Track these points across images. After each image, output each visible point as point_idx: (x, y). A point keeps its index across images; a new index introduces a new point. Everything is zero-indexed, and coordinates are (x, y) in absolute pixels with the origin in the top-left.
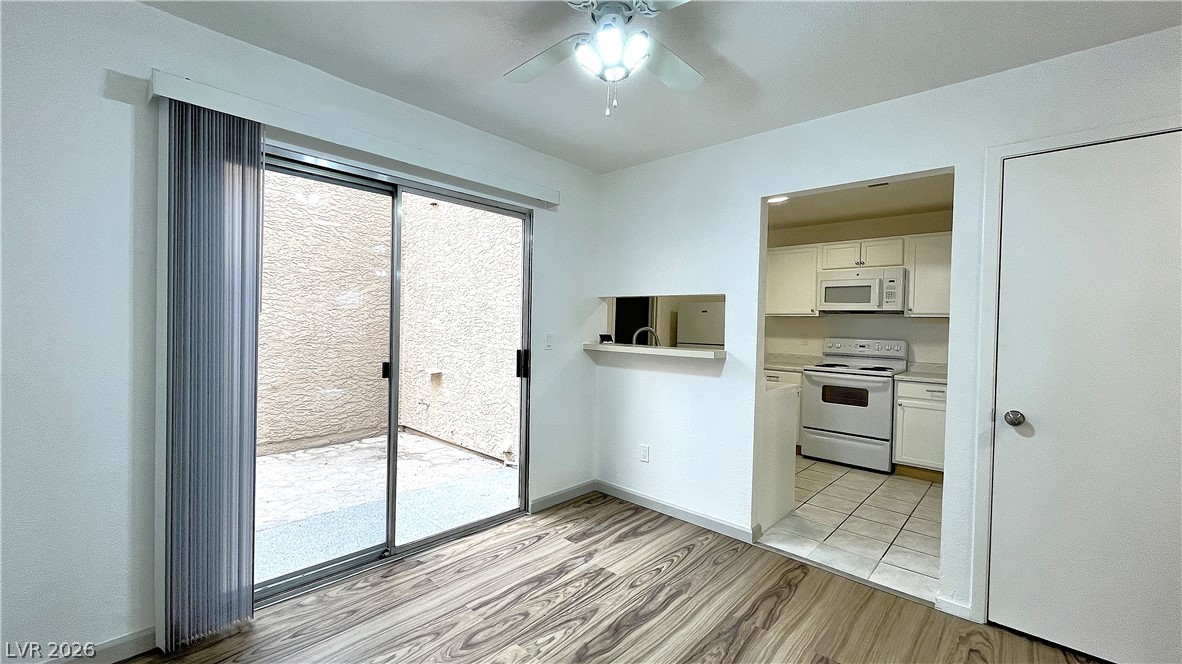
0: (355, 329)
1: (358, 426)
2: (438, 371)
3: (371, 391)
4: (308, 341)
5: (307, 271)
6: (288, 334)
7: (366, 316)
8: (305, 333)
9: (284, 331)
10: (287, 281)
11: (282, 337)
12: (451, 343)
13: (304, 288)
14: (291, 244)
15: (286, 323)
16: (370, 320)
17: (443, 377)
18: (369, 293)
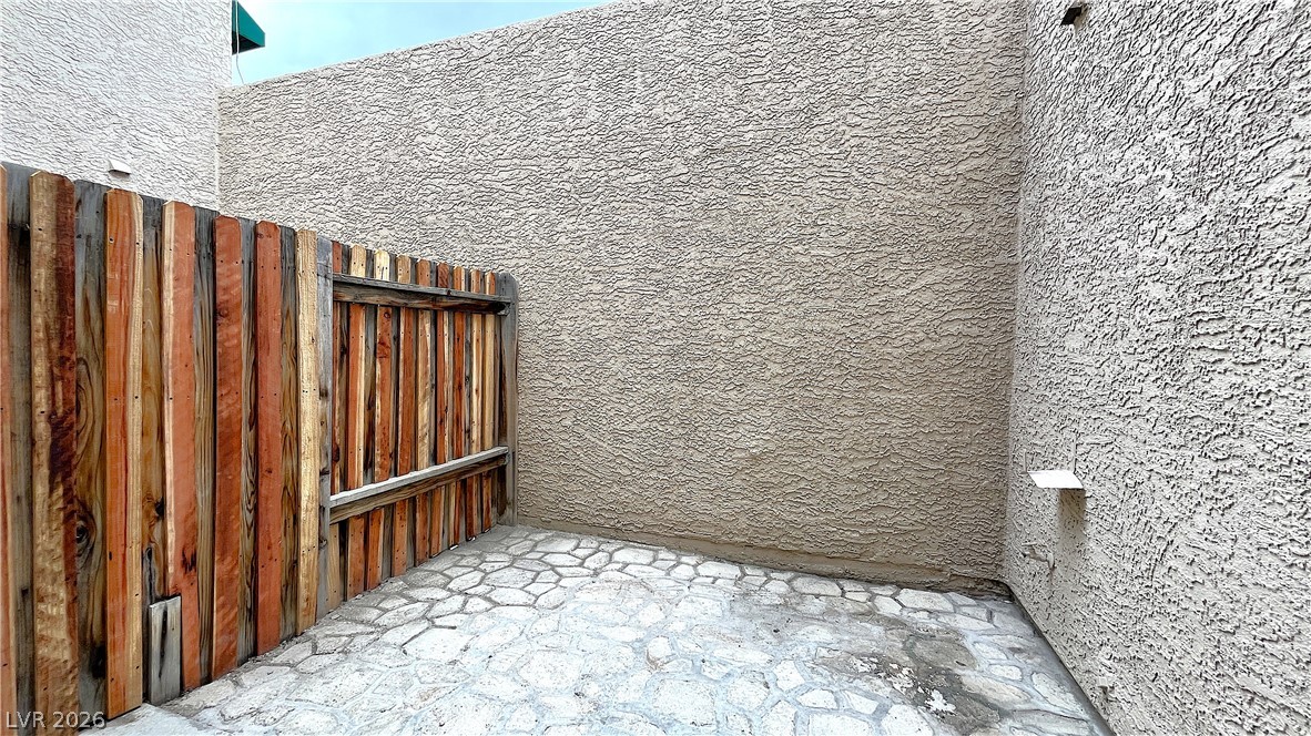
0: (896, 363)
1: (899, 559)
2: (1074, 483)
3: (928, 492)
4: (805, 382)
5: (805, 260)
6: (777, 369)
7: (921, 335)
8: (802, 368)
9: (770, 365)
10: (775, 281)
11: (768, 374)
12: (1112, 407)
13: (803, 289)
14: (781, 216)
15: (773, 350)
16: (927, 345)
17: (1090, 504)
18: (926, 287)
